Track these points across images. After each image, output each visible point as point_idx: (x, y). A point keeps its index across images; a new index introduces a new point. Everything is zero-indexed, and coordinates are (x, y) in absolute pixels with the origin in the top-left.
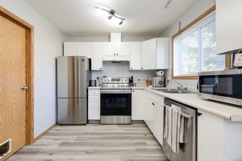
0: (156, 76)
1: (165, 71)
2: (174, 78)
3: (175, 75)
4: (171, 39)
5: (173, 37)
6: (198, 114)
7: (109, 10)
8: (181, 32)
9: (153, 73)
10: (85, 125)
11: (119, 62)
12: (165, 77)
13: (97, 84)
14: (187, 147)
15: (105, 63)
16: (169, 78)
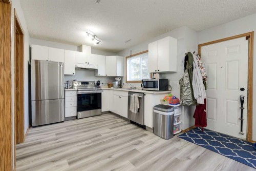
0: (115, 81)
1: (121, 77)
2: (127, 82)
3: (128, 80)
4: (125, 58)
5: (127, 58)
6: (144, 95)
7: (93, 34)
8: (131, 56)
9: (113, 78)
10: (63, 122)
11: (88, 69)
12: (121, 81)
13: (69, 87)
14: (140, 110)
15: (77, 69)
16: (124, 82)
